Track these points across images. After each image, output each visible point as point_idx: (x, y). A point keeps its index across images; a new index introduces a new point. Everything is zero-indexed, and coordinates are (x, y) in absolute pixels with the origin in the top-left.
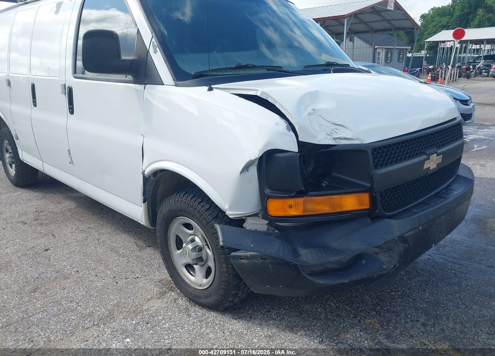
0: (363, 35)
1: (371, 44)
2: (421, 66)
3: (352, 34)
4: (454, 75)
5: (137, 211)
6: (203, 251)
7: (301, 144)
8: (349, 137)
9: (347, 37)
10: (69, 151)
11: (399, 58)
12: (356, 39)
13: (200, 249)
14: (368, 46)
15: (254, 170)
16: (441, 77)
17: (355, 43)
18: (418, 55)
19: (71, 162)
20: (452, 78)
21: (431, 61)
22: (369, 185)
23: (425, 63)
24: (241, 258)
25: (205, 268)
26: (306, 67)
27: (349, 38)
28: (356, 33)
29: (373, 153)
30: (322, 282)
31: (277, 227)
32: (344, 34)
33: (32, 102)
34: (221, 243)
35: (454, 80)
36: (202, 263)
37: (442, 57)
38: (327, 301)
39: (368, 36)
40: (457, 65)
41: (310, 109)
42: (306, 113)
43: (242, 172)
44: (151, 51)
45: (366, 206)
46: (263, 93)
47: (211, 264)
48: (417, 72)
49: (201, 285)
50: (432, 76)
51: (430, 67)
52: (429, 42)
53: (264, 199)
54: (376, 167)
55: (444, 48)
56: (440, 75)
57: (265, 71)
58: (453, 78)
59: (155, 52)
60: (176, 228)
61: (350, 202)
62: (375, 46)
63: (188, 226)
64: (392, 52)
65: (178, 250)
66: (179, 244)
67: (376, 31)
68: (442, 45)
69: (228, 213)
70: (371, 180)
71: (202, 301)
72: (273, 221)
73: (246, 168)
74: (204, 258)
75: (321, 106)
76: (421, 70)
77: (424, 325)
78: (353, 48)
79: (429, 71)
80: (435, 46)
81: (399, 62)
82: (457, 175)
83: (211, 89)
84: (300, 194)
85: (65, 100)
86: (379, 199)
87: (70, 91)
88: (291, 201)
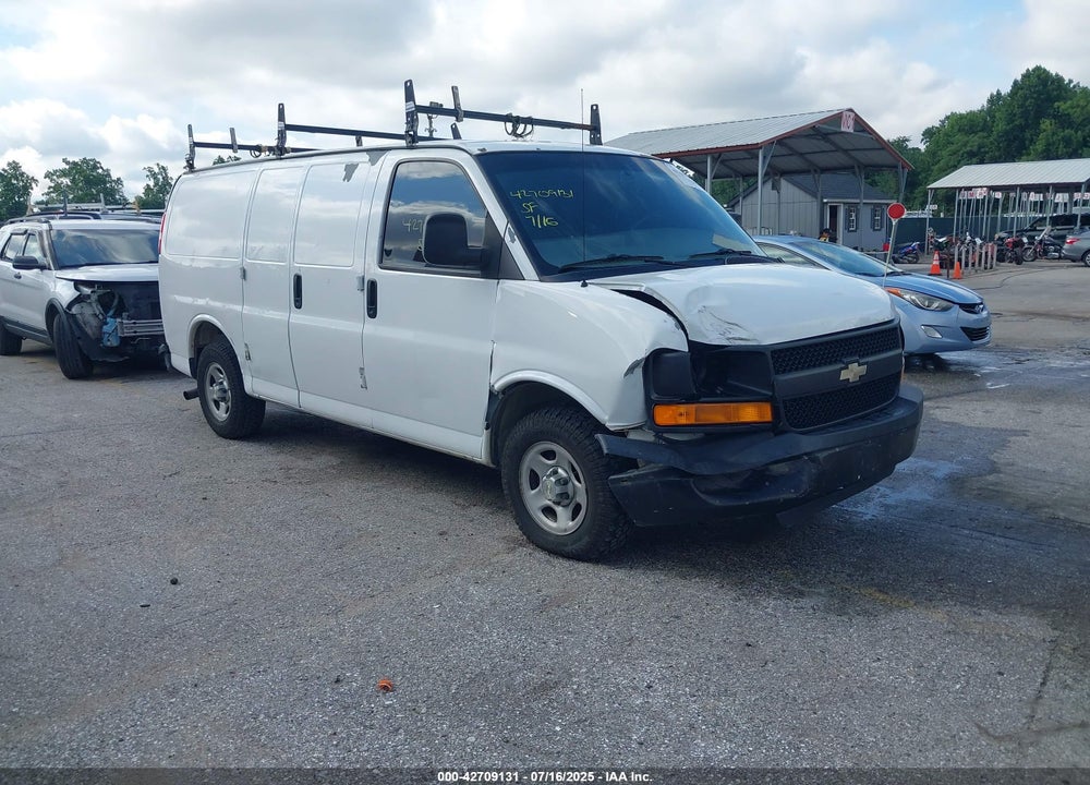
0: (799, 178)
1: (814, 195)
2: (921, 238)
3: (776, 175)
4: (986, 256)
5: (473, 444)
6: (570, 484)
7: (691, 343)
8: (744, 337)
9: (764, 183)
10: (362, 369)
11: (873, 222)
12: (783, 183)
13: (566, 482)
14: (809, 198)
15: (639, 372)
16: (960, 260)
17: (782, 191)
18: (918, 214)
19: (364, 386)
20: (983, 262)
21: (942, 226)
22: (770, 394)
23: (929, 232)
24: (622, 480)
25: (572, 506)
26: (693, 257)
27: (769, 185)
28: (784, 173)
29: (773, 357)
30: (717, 502)
31: (665, 439)
32: (757, 175)
33: (293, 301)
34: (605, 451)
35: (989, 265)
36: (567, 501)
37: (967, 219)
38: (727, 556)
39: (808, 179)
40: (997, 236)
41: (700, 306)
42: (696, 311)
43: (626, 375)
44: (507, 239)
45: (768, 417)
46: (647, 288)
47: (582, 499)
48: (914, 250)
49: (565, 530)
50: (941, 259)
51: (941, 240)
52: (936, 189)
53: (650, 405)
54: (777, 373)
55: (970, 201)
56: (956, 257)
57: (642, 263)
58: (986, 263)
59: (513, 241)
60: (532, 459)
61: (750, 413)
62: (822, 198)
63: (549, 455)
64: (858, 210)
65: (532, 489)
66: (535, 481)
67: (825, 170)
68: (965, 196)
69: (607, 425)
70: (772, 387)
71: (568, 549)
72: (659, 430)
73: (631, 369)
74: (571, 493)
75: (713, 302)
76: (921, 247)
77: (849, 575)
78: (779, 203)
79: (939, 247)
80: (949, 196)
81: (874, 230)
82: (898, 397)
83: (585, 285)
84: (690, 400)
85: (362, 298)
86: (782, 411)
87: (373, 286)
88: (682, 408)
